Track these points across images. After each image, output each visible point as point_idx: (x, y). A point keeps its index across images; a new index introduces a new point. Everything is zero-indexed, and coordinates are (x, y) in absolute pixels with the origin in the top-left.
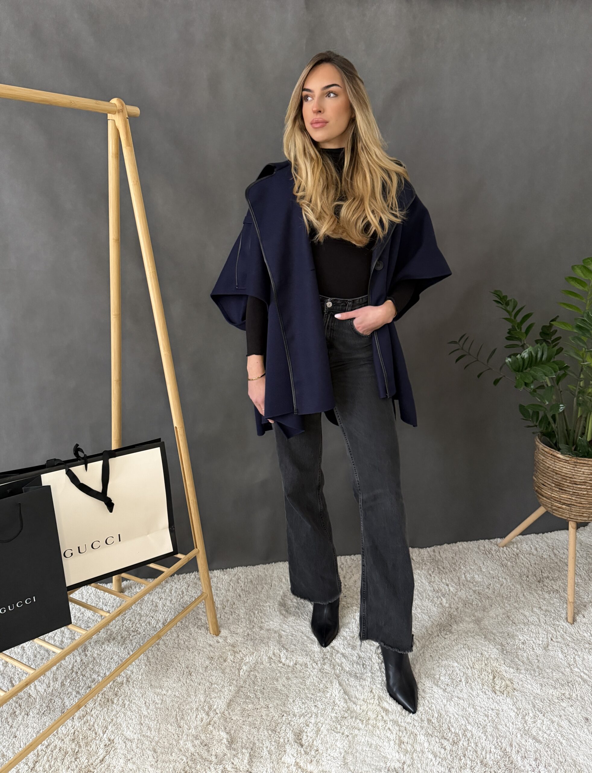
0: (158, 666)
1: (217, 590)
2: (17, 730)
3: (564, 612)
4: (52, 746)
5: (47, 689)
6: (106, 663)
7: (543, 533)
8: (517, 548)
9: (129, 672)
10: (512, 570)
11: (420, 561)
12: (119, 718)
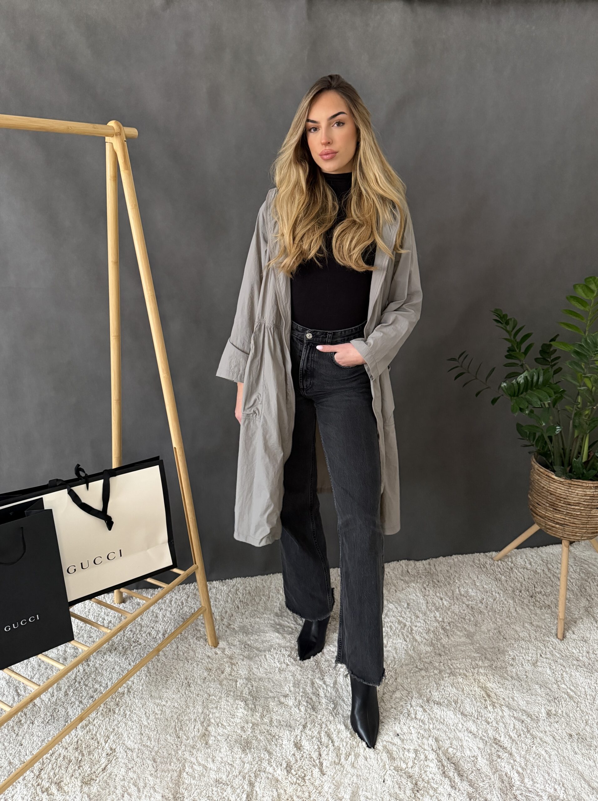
0: (158, 677)
1: (216, 601)
2: (23, 738)
3: (555, 628)
4: (56, 755)
5: (51, 699)
6: (108, 673)
7: (538, 547)
8: (512, 562)
9: (130, 683)
10: (506, 585)
11: (416, 574)
12: (120, 728)
